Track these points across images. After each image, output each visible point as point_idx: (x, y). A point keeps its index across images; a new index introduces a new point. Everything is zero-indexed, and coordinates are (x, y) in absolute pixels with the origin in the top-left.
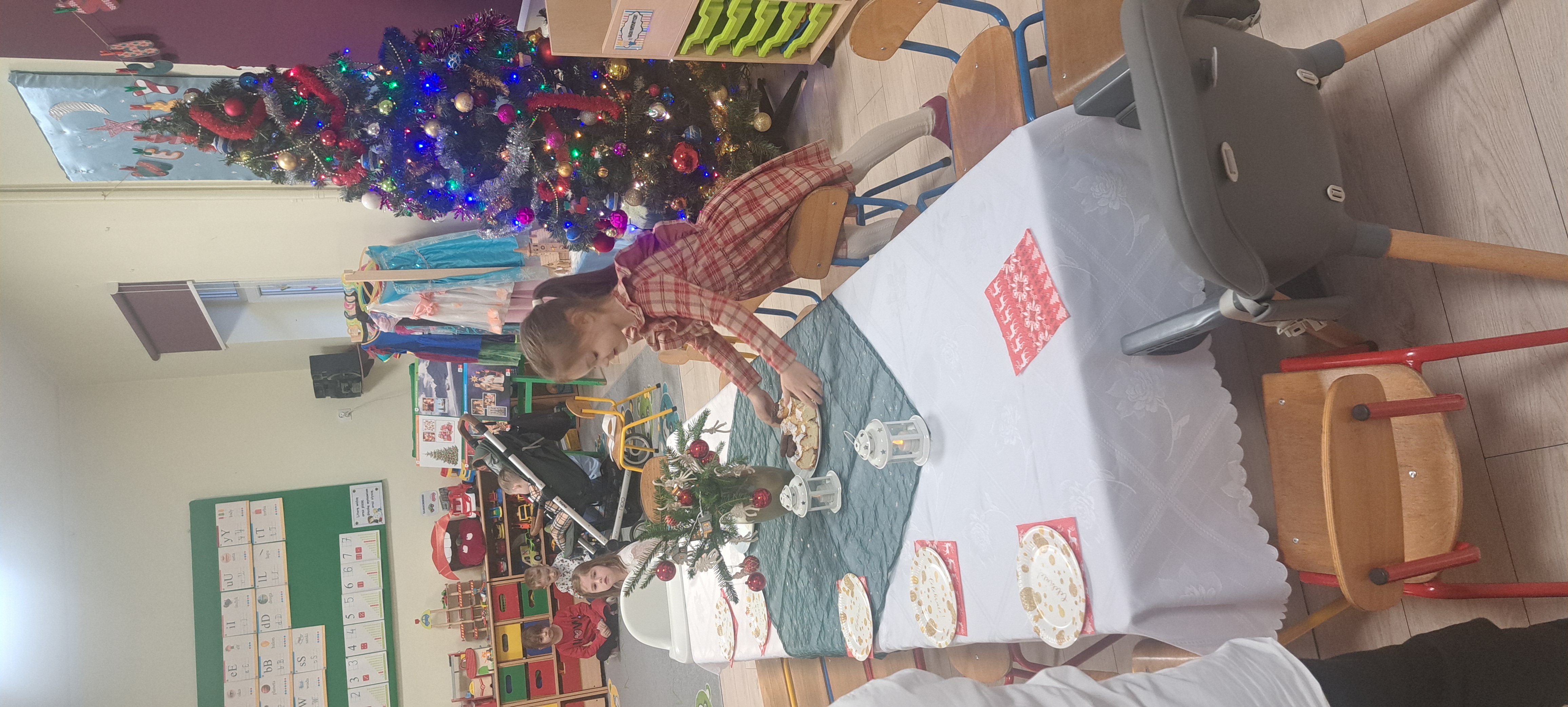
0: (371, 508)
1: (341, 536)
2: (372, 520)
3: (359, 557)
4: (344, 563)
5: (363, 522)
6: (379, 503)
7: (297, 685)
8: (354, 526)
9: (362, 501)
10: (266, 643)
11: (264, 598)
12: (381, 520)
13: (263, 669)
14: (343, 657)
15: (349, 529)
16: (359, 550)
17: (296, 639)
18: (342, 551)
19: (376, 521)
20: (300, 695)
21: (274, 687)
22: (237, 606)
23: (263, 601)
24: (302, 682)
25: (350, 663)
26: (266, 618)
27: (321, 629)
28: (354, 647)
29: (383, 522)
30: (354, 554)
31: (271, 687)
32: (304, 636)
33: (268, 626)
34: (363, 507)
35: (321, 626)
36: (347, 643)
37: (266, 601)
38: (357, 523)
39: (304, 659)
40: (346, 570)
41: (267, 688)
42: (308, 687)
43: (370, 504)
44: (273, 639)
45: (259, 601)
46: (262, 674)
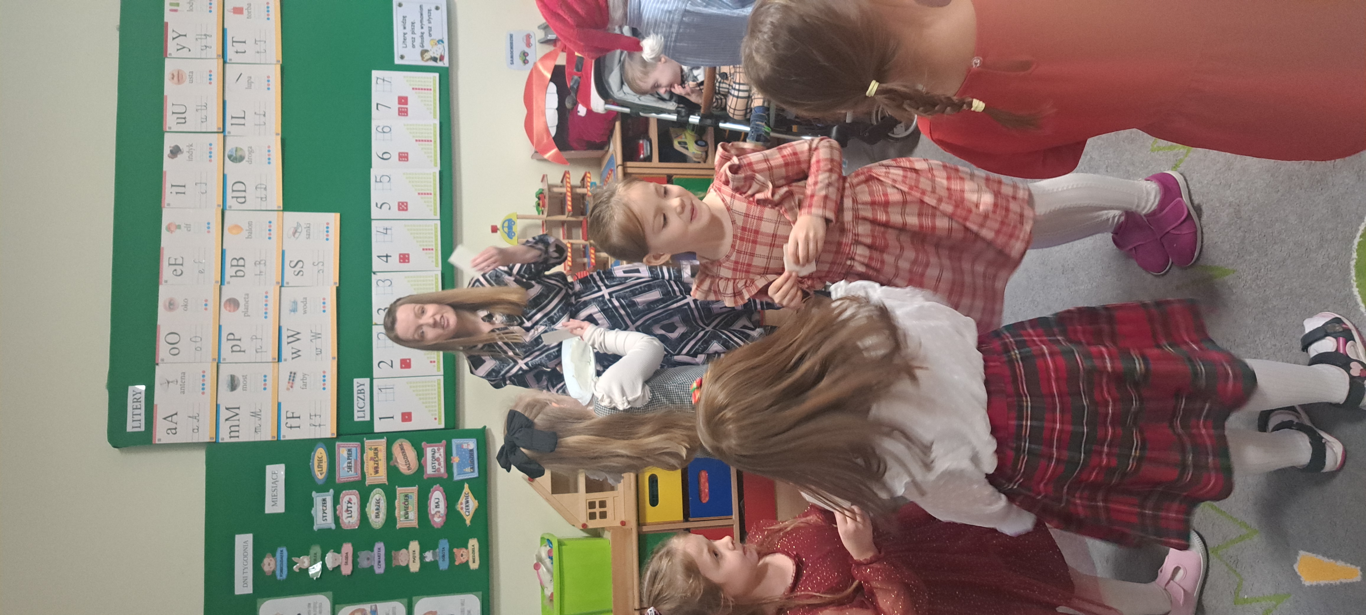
0: (426, 36)
1: (375, 74)
2: (427, 56)
3: (403, 113)
4: (378, 119)
5: (413, 58)
6: (441, 31)
7: (286, 306)
8: (397, 61)
9: (413, 23)
10: (238, 228)
11: (239, 153)
12: (442, 58)
13: (229, 271)
14: (367, 271)
15: (389, 65)
16: (403, 100)
17: (288, 229)
18: (376, 97)
19: (435, 59)
20: (289, 323)
21: (247, 302)
22: (190, 158)
23: (237, 158)
24: (295, 303)
25: (380, 283)
26: (239, 187)
27: (333, 219)
28: (387, 256)
29: (446, 63)
30: (395, 106)
31: (242, 303)
32: (304, 226)
33: (243, 200)
34: (413, 33)
35: (333, 214)
36: (377, 249)
37: (241, 159)
38: (402, 57)
39: (300, 264)
40: (380, 129)
41: (234, 303)
42: (305, 312)
43: (426, 30)
44: (250, 224)
45: (230, 157)
46: (227, 278)
